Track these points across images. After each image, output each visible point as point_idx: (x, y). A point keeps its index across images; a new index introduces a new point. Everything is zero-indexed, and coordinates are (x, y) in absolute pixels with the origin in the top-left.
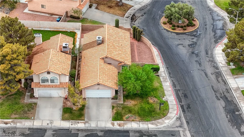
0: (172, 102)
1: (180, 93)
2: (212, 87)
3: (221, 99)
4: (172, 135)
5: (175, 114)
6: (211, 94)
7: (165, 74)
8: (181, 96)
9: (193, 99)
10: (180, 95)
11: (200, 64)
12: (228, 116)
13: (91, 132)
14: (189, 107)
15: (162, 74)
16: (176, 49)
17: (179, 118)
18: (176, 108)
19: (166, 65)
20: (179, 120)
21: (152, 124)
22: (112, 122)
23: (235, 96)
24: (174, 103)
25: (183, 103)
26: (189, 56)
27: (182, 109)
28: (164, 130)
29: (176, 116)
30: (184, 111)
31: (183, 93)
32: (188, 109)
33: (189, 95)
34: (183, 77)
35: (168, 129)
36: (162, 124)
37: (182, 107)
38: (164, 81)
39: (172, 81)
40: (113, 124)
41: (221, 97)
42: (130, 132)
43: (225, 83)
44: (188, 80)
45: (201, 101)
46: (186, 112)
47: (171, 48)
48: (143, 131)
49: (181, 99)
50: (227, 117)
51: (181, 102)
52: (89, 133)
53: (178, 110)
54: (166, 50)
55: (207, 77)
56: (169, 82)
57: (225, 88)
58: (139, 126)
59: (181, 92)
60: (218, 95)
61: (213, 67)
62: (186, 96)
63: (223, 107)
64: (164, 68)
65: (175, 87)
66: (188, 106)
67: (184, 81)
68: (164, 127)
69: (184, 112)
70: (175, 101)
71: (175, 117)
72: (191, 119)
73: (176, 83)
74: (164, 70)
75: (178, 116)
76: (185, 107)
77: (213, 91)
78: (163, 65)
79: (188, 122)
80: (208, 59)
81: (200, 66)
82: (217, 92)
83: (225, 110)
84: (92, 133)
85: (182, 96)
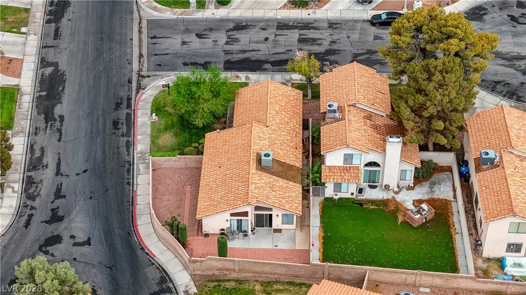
0: (143, 114)
1: (124, 130)
2: (59, 140)
3: (56, 117)
4: (160, 65)
5: (146, 93)
6: (69, 128)
7: (138, 168)
8: (125, 124)
9: (105, 120)
10: (125, 127)
11: (59, 190)
12: (61, 88)
13: (281, 69)
14: (118, 105)
15: (144, 168)
16: (94, 232)
17: (140, 88)
18: (140, 103)
19: (130, 190)
20: (142, 85)
22: (248, 82)
23: (29, 121)
24: (139, 113)
25: (126, 111)
26: (72, 211)
27: (131, 103)
28: (170, 72)
29: (145, 91)
30: (129, 99)
31: (119, 129)
32: (120, 102)
33: (109, 124)
34: (107, 160)
35: (163, 73)
36: (171, 79)
37: (129, 106)
38: (146, 153)
39: (129, 155)
40: (247, 78)
41: (55, 120)
42: (223, 69)
43: (32, 146)
44: (99, 154)
45: (93, 115)
46: (126, 97)
47: (103, 237)
49: (126, 120)
50: (64, 88)
51: (128, 114)
53: (138, 100)
54: (116, 230)
55: (59, 159)
56: (135, 151)
57: (38, 138)
59: (121, 131)
60: (58, 124)
61: (35, 183)
62: (116, 124)
63: (61, 103)
64: (137, 182)
65: (128, 142)
66: (120, 107)
67: (107, 154)
68: (170, 76)
69: (130, 97)
70: (139, 115)
71: (146, 89)
72: (123, 86)
73: (124, 149)
74: (137, 177)
75: (142, 91)
76: (124, 105)
77: (63, 131)
78: (137, 189)
79: (130, 82)
80: (36, 204)
81: (62, 183)
82: (58, 129)
83: (60, 99)
84: (280, 67)
85: (123, 124)
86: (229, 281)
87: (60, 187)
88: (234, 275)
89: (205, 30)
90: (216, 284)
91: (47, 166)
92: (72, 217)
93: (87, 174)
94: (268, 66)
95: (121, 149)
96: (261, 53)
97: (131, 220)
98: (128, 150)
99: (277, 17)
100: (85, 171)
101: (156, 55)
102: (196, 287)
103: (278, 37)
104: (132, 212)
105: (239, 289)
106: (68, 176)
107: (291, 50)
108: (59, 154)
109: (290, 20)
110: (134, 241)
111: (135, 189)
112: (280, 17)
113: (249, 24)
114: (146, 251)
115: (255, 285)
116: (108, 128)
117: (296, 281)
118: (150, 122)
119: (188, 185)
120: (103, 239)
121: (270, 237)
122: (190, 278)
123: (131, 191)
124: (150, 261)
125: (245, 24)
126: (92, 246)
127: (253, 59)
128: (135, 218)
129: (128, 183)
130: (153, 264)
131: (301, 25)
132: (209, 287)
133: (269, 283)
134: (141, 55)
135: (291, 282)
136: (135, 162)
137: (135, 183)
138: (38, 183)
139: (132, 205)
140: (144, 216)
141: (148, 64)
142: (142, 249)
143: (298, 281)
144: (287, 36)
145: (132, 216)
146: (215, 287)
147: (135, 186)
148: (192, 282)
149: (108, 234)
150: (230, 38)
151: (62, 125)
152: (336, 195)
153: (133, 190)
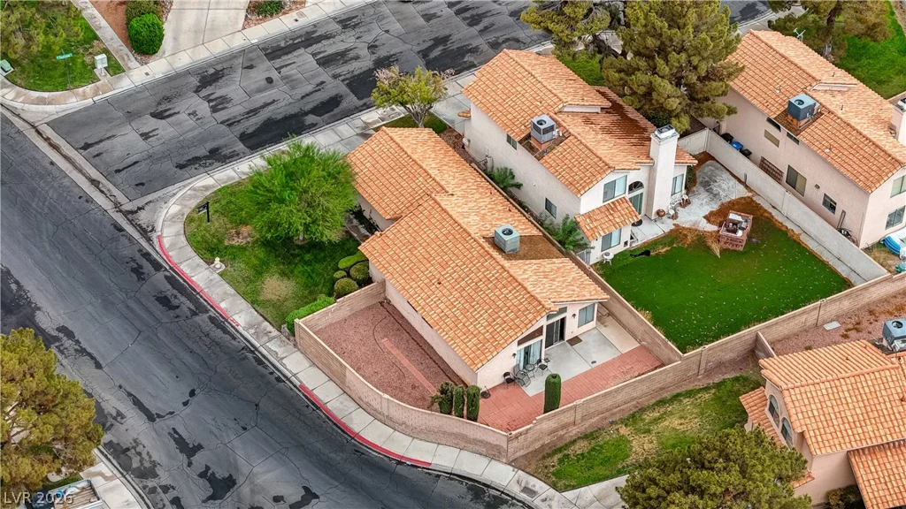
0: (193, 268)
1: (186, 304)
2: (98, 366)
3: (55, 333)
4: (142, 184)
5: (164, 235)
6: (90, 337)
7: (270, 350)
8: (179, 295)
9: (139, 302)
10: (183, 299)
11: (181, 443)
12: (14, 287)
13: (335, 115)
14: (138, 271)
15: (280, 346)
16: (303, 475)
17: (145, 232)
18: (170, 253)
19: (291, 389)
20: (144, 226)
21: (207, 188)
24: (185, 268)
25: (160, 275)
26: (235, 460)
27: (155, 260)
28: (170, 188)
29: (160, 233)
30: (147, 255)
31: (178, 307)
32: (136, 266)
33: (157, 309)
34: (209, 362)
35: (160, 193)
36: (183, 198)
37: (157, 266)
38: (259, 324)
39: (234, 338)
41: (56, 339)
42: (248, 150)
44: (188, 359)
45: (112, 303)
46: (138, 255)
47: (323, 475)
48: (217, 164)
49: (174, 288)
50: (17, 283)
51: (166, 277)
52: (336, 111)
53: (163, 252)
54: (332, 455)
55: (130, 395)
56: (240, 329)
58: (235, 171)
59: (184, 308)
60: (68, 343)
61: (128, 449)
62: (164, 301)
63: (39, 309)
64: (290, 372)
65: (212, 319)
66: (143, 273)
67: (198, 351)
68: (174, 194)
69: (144, 251)
70: (187, 272)
71: (159, 229)
72: (114, 240)
73: (218, 333)
74: (284, 365)
75: (154, 236)
76: (148, 267)
77: (89, 350)
78: (301, 382)
79: (121, 229)
80: (164, 479)
81: (174, 429)
82: (76, 350)
83: (30, 302)
84: (331, 113)
85: (176, 297)
86: (574, 442)
87: (176, 436)
88: (574, 432)
89: (159, 104)
90: (559, 456)
91: (119, 414)
92: (245, 469)
93: (199, 396)
94: (311, 119)
95: (212, 334)
96: (283, 104)
97: (339, 431)
98: (225, 331)
99: (253, 42)
100: (192, 393)
101: (118, 171)
102: (533, 475)
103: (283, 70)
104: (328, 418)
105: (601, 447)
106: (171, 413)
107: (322, 83)
108: (120, 387)
109: (276, 39)
110: (377, 459)
111: (298, 384)
112: (256, 41)
113: (219, 67)
114: (408, 463)
115: (617, 430)
116: (158, 313)
117: (664, 396)
118: (217, 276)
119: (382, 339)
120: (327, 477)
121: (573, 354)
122: (511, 468)
123: (295, 389)
124: (430, 474)
125: (211, 71)
126: (321, 498)
127: (280, 117)
128: (344, 424)
129: (278, 379)
130: (438, 476)
131: (300, 40)
132: (553, 466)
133: (633, 416)
134: (95, 183)
135: (660, 401)
136: (257, 345)
137: (289, 375)
138: (134, 448)
139: (318, 408)
140: (353, 415)
141: (122, 191)
142: (399, 463)
143: (667, 395)
144: (297, 65)
145: (335, 424)
146: (561, 461)
147: (293, 379)
148: (520, 472)
149: (326, 466)
150: (212, 101)
151: (78, 342)
152: (607, 254)
153: (295, 386)
